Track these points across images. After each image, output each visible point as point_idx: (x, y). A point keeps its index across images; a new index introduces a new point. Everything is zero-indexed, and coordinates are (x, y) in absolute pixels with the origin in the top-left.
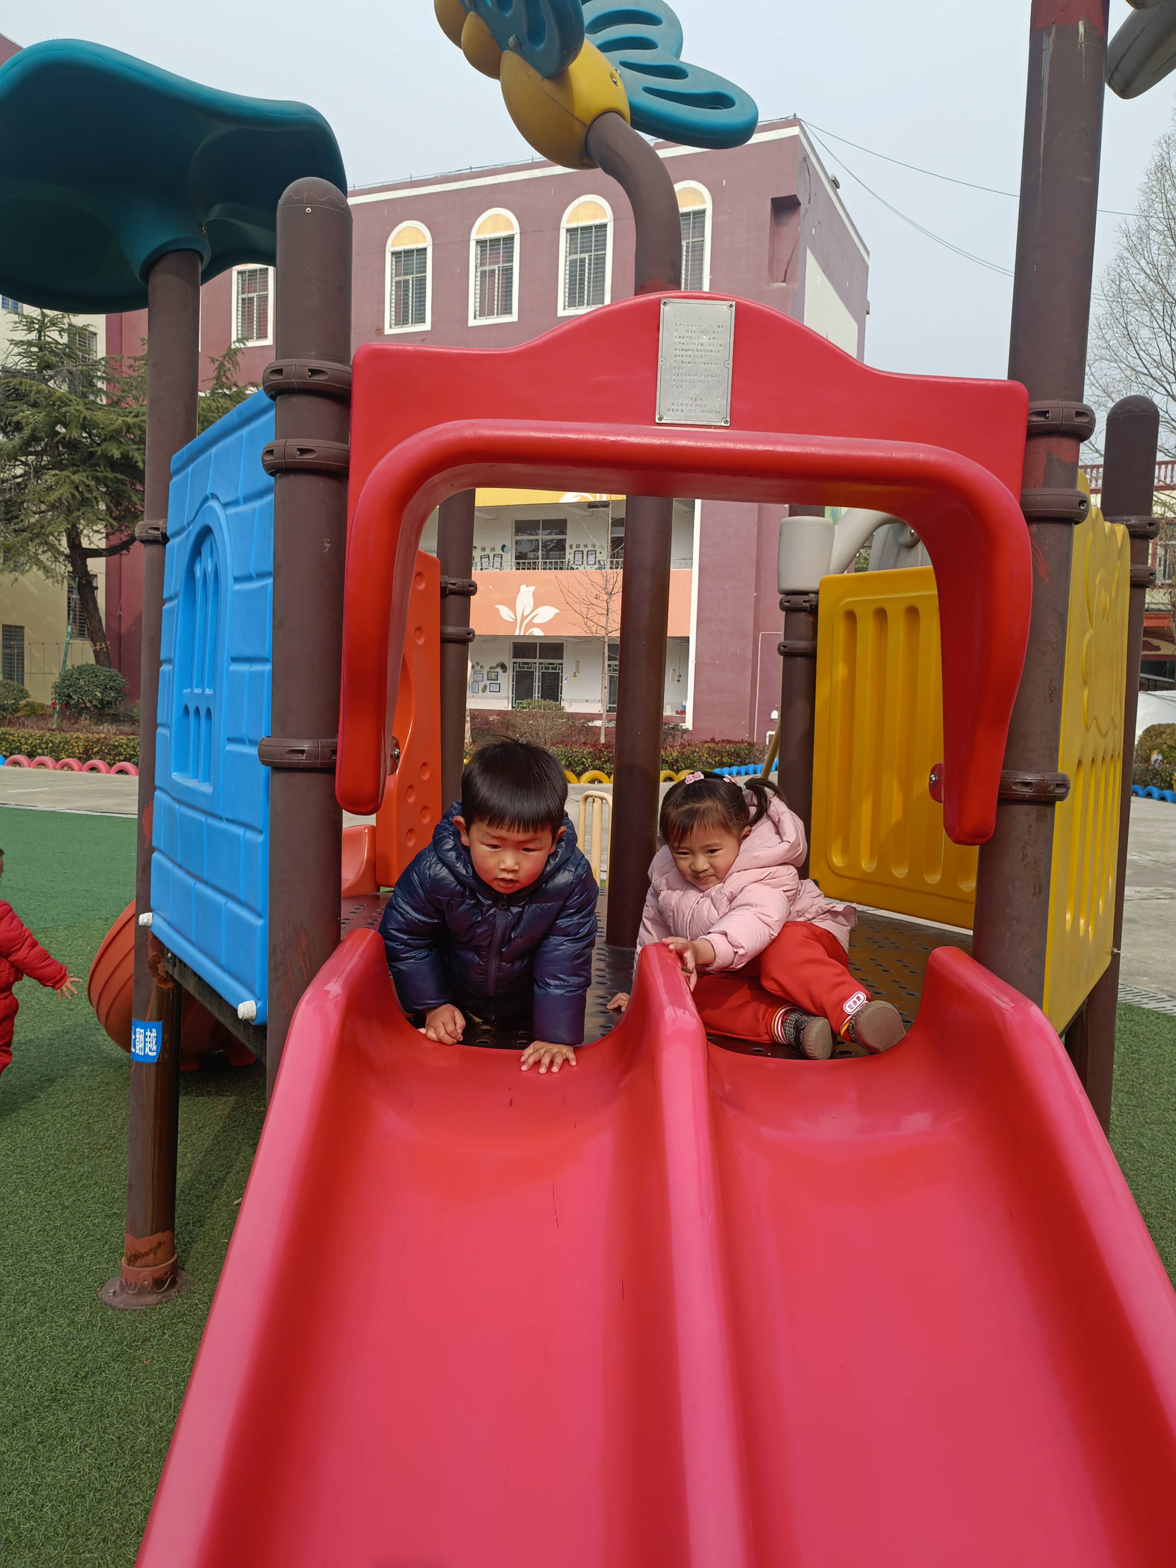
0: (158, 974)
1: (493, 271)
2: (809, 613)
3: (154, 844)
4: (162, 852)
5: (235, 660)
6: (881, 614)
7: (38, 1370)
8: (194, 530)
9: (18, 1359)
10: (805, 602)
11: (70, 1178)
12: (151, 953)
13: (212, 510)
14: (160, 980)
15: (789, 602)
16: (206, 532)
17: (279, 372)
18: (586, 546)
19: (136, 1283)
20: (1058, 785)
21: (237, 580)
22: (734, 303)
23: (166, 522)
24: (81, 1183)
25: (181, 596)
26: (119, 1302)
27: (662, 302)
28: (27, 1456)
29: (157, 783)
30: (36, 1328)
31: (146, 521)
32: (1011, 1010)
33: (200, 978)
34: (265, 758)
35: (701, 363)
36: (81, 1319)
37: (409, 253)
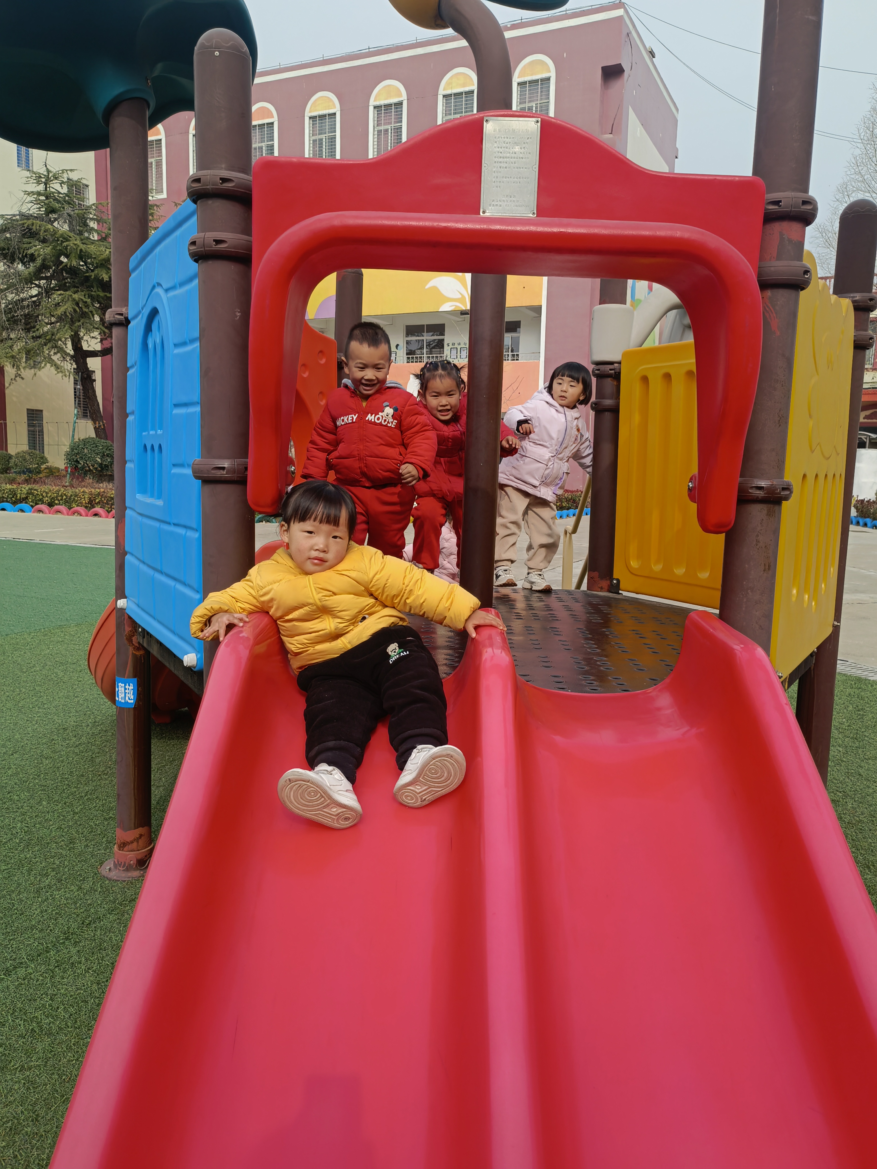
0: (133, 645)
1: (387, 130)
2: (614, 378)
3: (127, 549)
4: (132, 554)
5: (176, 406)
6: (667, 377)
7: (56, 920)
8: (146, 312)
9: (42, 912)
10: (611, 370)
11: (79, 793)
12: (128, 629)
13: (158, 294)
14: (134, 648)
15: (598, 370)
16: (154, 313)
17: (197, 180)
18: (459, 344)
19: (125, 863)
20: (784, 489)
21: (176, 345)
22: (540, 119)
23: (127, 310)
24: (87, 797)
25: (138, 363)
26: (113, 875)
27: (485, 120)
28: (47, 975)
29: (127, 504)
30: (55, 892)
31: (113, 309)
32: (741, 650)
33: (161, 644)
34: (198, 475)
35: (514, 168)
36: (86, 886)
37: (322, 117)
